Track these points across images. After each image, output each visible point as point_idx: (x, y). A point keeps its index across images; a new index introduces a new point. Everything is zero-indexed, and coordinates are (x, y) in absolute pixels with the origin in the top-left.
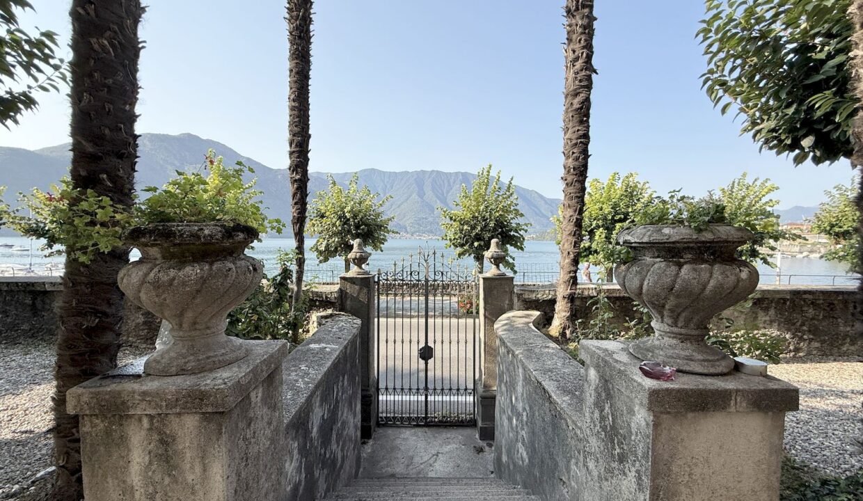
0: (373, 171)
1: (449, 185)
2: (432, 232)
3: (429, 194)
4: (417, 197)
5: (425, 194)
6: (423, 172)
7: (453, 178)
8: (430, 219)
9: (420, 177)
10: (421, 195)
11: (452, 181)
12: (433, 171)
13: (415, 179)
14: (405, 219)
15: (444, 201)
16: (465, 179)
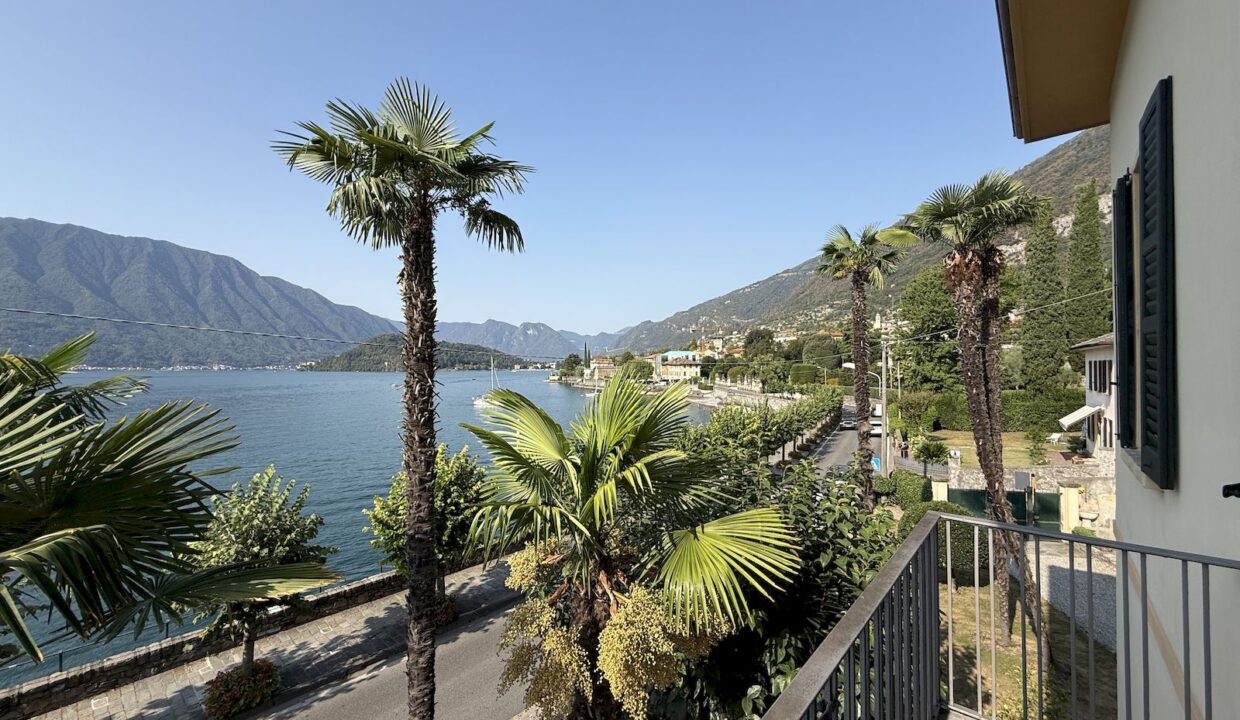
1: (118, 261)
3: (57, 274)
6: (36, 225)
9: (27, 236)
11: (125, 253)
12: (68, 226)
13: (11, 238)
15: (103, 292)
16: (161, 257)
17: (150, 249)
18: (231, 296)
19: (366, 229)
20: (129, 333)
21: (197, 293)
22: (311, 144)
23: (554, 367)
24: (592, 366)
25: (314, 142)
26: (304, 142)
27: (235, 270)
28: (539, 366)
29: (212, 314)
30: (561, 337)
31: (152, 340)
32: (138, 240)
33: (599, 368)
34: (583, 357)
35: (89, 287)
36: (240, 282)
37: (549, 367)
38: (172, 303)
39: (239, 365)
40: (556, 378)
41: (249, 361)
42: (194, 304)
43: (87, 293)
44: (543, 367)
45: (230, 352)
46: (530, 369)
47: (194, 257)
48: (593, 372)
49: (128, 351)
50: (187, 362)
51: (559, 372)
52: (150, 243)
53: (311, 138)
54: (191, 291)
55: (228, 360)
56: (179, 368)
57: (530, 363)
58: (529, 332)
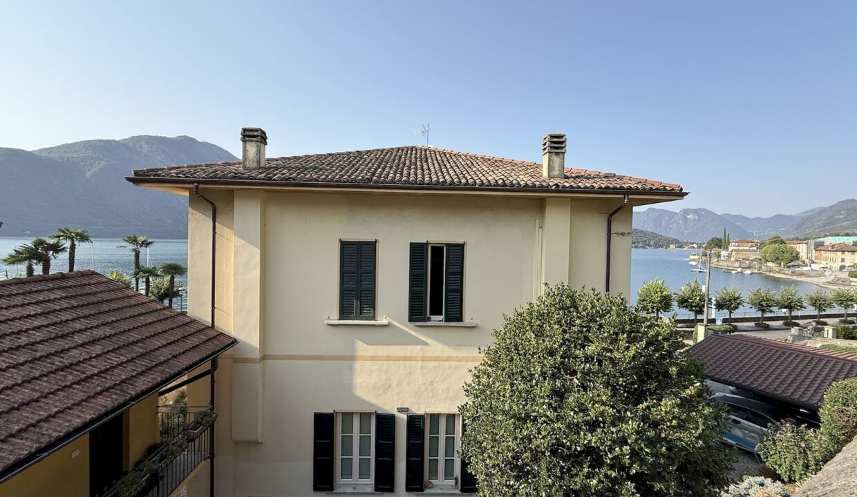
24: (730, 248)
33: (737, 251)
40: (696, 257)
57: (687, 244)
58: (689, 217)
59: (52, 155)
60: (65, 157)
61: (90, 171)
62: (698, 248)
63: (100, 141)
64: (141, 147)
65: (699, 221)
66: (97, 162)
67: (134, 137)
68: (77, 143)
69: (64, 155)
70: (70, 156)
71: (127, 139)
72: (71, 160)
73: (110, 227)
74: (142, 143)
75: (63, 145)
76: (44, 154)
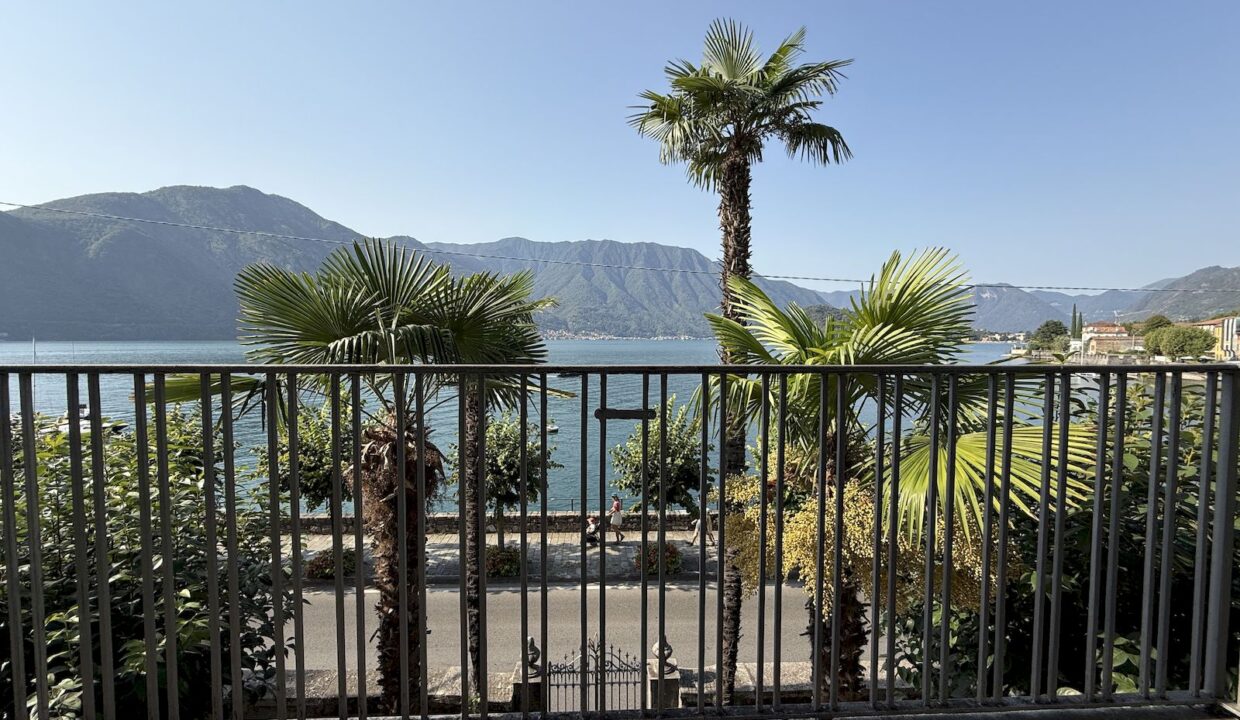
0: (518, 241)
1: (628, 261)
2: (604, 329)
3: (600, 274)
4: (582, 279)
5: (594, 275)
6: (591, 243)
7: (634, 251)
8: (602, 311)
9: (587, 249)
10: (588, 275)
11: (632, 255)
12: (605, 241)
13: (580, 253)
14: (564, 312)
15: (621, 285)
16: (651, 253)
17: (645, 250)
18: (693, 280)
19: (707, 176)
20: (634, 313)
21: (671, 280)
22: (651, 110)
23: (1022, 338)
24: (1086, 337)
25: (653, 107)
26: (645, 111)
27: (694, 258)
28: (997, 337)
29: (681, 296)
30: (1036, 299)
31: (646, 318)
32: (638, 244)
33: (1099, 340)
34: (1069, 326)
35: (614, 282)
36: (699, 269)
37: (1014, 339)
38: (657, 289)
39: (697, 336)
40: (1022, 352)
41: (704, 333)
42: (669, 288)
43: (613, 285)
44: (1005, 338)
45: (691, 325)
46: (984, 340)
47: (669, 251)
48: (1087, 345)
49: (634, 326)
50: (665, 334)
51: (1027, 345)
52: (644, 246)
53: (650, 106)
54: (668, 279)
55: (690, 332)
56: (661, 338)
57: (985, 334)
58: (984, 296)
59: (39, 217)
60: (58, 220)
61: (98, 239)
62: (1001, 340)
63: (113, 195)
64: (178, 205)
65: (998, 301)
66: (109, 226)
67: (165, 188)
68: (77, 198)
69: (57, 216)
70: (66, 217)
71: (154, 192)
72: (68, 224)
73: (133, 324)
74: (178, 198)
75: (56, 202)
76: (25, 215)
